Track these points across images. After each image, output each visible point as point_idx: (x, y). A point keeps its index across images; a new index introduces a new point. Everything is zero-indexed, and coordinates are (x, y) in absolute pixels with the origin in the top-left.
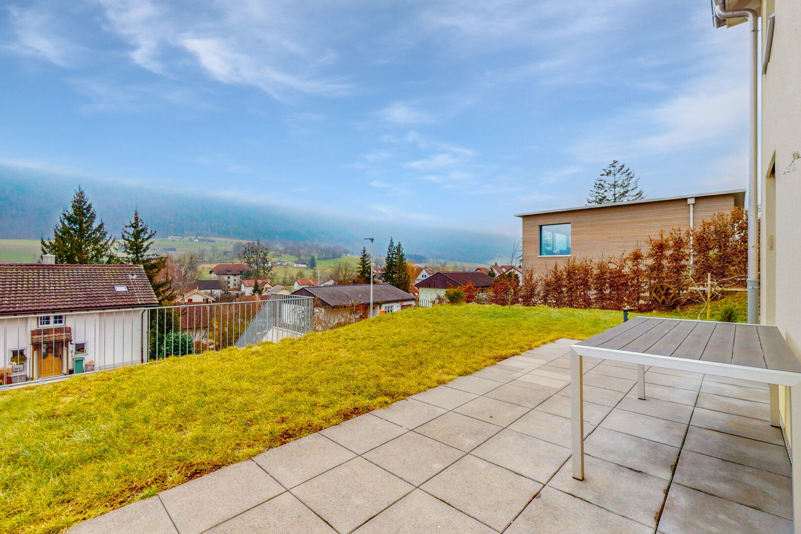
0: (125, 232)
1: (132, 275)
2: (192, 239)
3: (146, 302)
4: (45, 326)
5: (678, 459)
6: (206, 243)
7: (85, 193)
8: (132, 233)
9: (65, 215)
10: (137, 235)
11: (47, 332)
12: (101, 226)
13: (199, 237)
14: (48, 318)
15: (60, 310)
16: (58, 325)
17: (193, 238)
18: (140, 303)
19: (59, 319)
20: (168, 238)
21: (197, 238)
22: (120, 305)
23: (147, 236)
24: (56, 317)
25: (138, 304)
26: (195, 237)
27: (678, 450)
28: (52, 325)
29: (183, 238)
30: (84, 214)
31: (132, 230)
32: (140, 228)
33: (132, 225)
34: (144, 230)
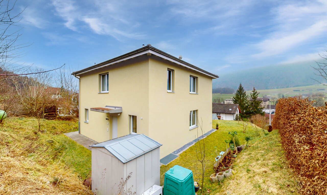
1: (235, 107)
3: (233, 113)
4: (217, 115)
7: (242, 84)
9: (237, 90)
12: (245, 93)
16: (219, 115)
22: (228, 113)
23: (257, 94)
25: (231, 113)
30: (241, 90)
31: (253, 93)
32: (255, 92)
33: (253, 91)
34: (256, 92)
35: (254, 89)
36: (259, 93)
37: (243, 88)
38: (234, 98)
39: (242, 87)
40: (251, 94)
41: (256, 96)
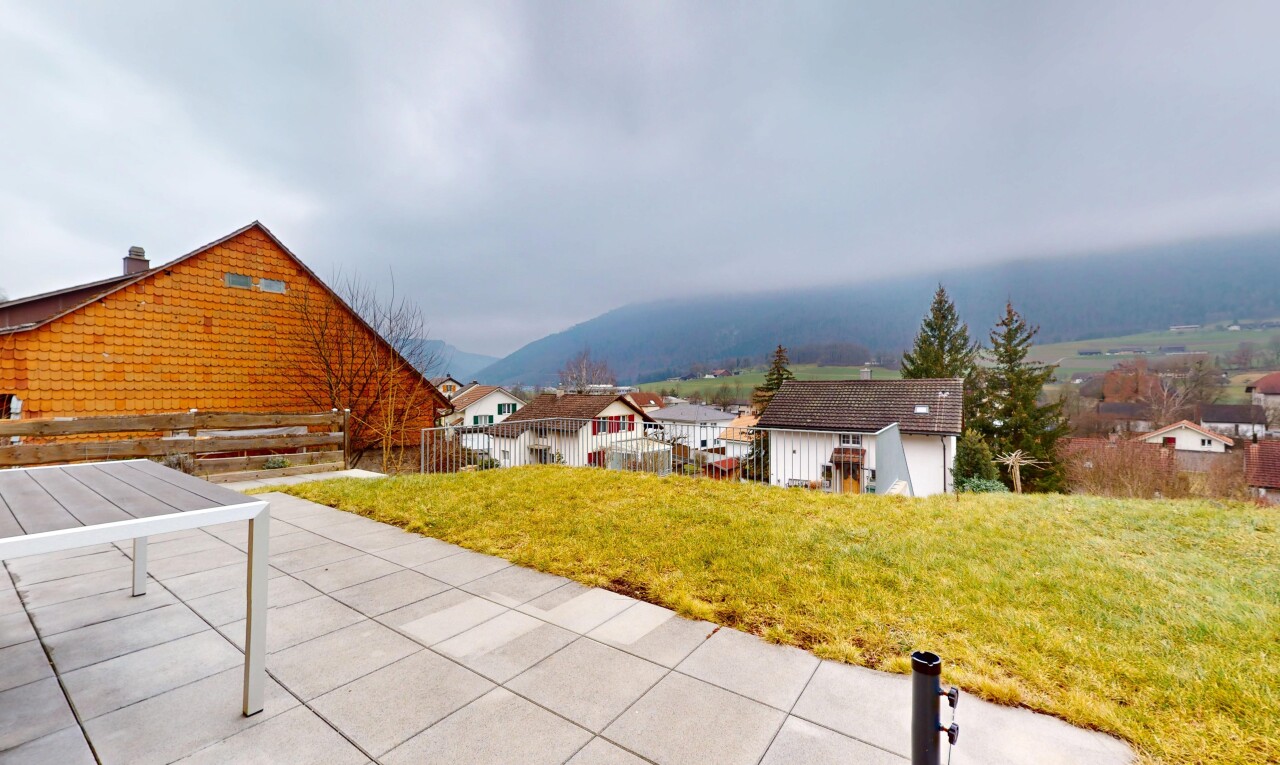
0: (994, 333)
1: (943, 392)
2: (1225, 326)
3: (944, 430)
4: (845, 445)
5: (50, 660)
6: (1259, 330)
7: (946, 289)
8: (1003, 334)
9: (925, 320)
10: (1010, 336)
11: (846, 451)
12: (964, 330)
13: (1242, 322)
14: (848, 436)
15: (857, 430)
16: (856, 446)
17: (1225, 324)
18: (936, 429)
19: (856, 440)
20: (1169, 329)
21: (1236, 323)
22: (912, 430)
23: (1025, 335)
24: (854, 437)
25: (933, 431)
26: (1231, 322)
27: (60, 670)
28: (851, 445)
29: (1202, 326)
30: (944, 317)
31: (1004, 330)
32: (1016, 325)
33: (1004, 323)
34: (1020, 328)
35: (1009, 312)
36: (1035, 328)
37: (950, 308)
38: (912, 361)
39: (950, 302)
40: (994, 336)
41: (1020, 348)
